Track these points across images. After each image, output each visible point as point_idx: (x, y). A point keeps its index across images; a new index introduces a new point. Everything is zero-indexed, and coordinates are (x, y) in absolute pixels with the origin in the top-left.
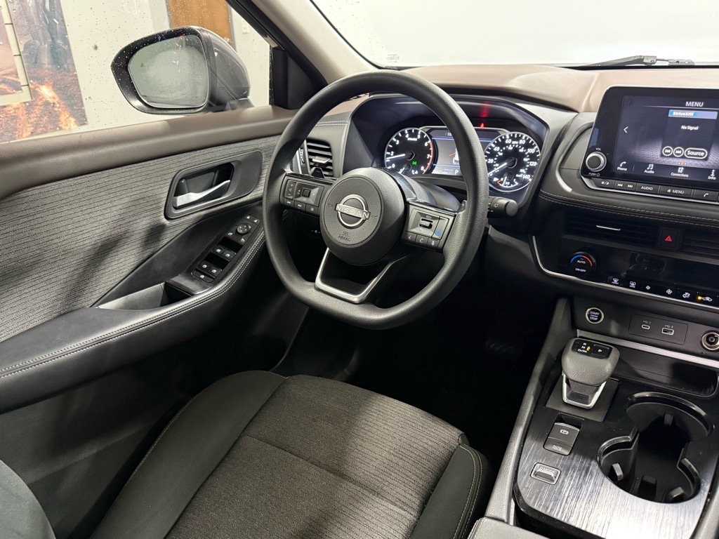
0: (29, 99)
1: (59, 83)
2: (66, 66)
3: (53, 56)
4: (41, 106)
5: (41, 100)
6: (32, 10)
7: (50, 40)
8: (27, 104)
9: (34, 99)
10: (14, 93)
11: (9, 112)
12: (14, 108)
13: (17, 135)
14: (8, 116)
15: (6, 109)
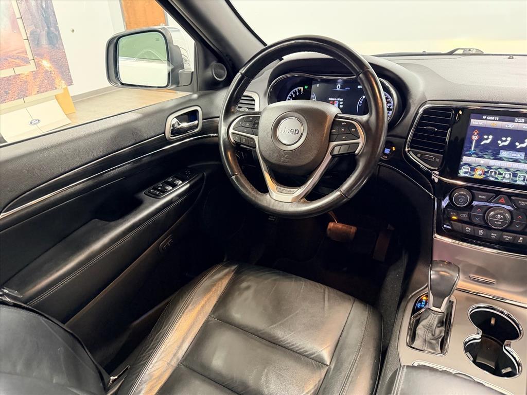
0: (35, 69)
1: (53, 57)
2: (57, 46)
3: (49, 39)
4: (42, 73)
6: (33, 8)
7: (47, 28)
8: (34, 72)
9: (38, 69)
10: (25, 65)
11: (22, 78)
12: (25, 76)
13: (28, 94)
14: (22, 81)
15: (20, 76)
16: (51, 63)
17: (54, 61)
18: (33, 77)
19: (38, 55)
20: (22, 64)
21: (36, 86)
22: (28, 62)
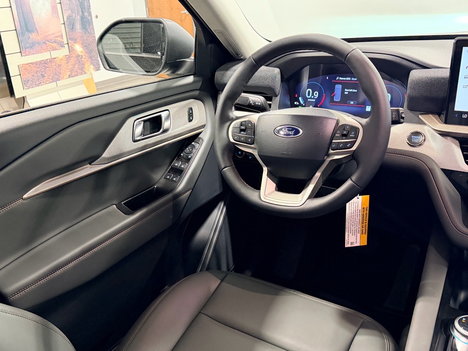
1: (85, 42)
2: (89, 30)
3: (82, 23)
4: (74, 57)
5: (75, 53)
7: (81, 13)
8: (67, 56)
10: (60, 49)
11: (57, 62)
12: (60, 59)
13: (61, 78)
14: (56, 64)
15: (55, 60)
16: (82, 47)
17: (85, 46)
18: (67, 60)
19: (72, 39)
20: (57, 48)
21: (68, 70)
22: (63, 46)
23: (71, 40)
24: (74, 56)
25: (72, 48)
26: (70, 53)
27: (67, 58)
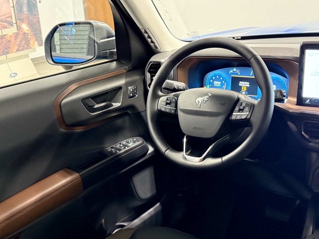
0: (16, 31)
1: (30, 22)
2: (34, 12)
4: (22, 35)
5: (22, 31)
9: (19, 32)
10: (10, 28)
11: (7, 38)
12: (10, 36)
13: (10, 51)
14: (7, 40)
15: (6, 37)
16: (28, 26)
17: (31, 25)
18: (15, 37)
20: (8, 26)
21: (16, 46)
22: (12, 25)
23: (19, 21)
24: (21, 33)
25: (20, 27)
26: (18, 31)
27: (16, 35)
